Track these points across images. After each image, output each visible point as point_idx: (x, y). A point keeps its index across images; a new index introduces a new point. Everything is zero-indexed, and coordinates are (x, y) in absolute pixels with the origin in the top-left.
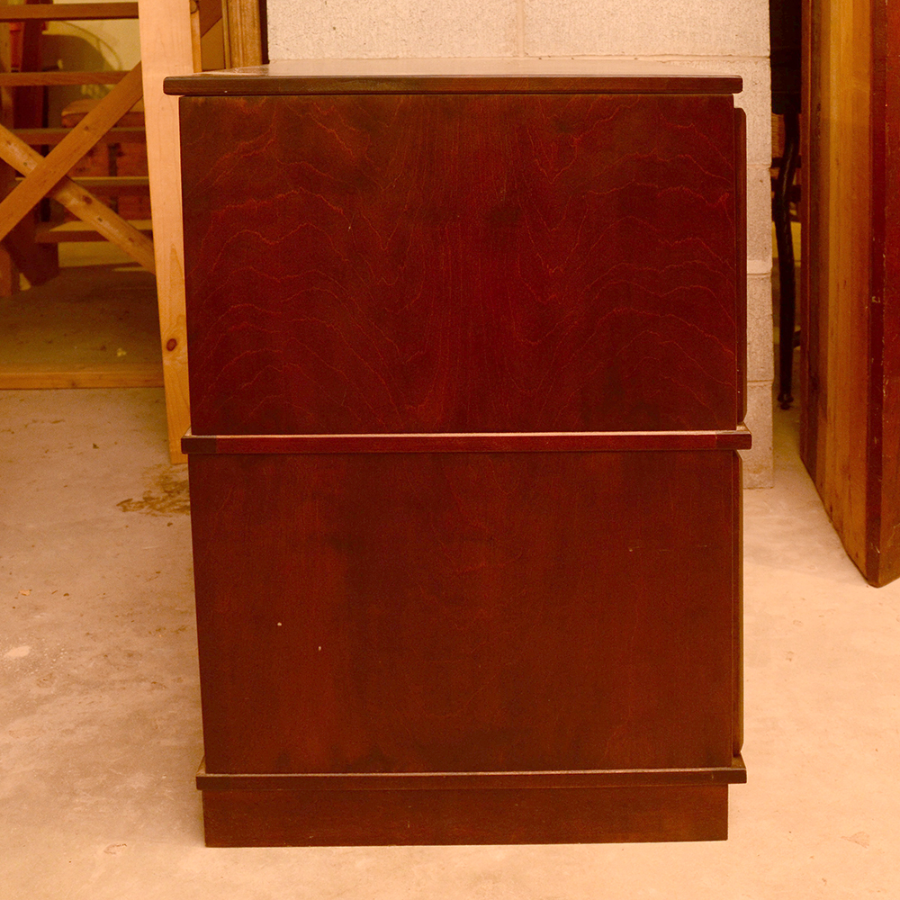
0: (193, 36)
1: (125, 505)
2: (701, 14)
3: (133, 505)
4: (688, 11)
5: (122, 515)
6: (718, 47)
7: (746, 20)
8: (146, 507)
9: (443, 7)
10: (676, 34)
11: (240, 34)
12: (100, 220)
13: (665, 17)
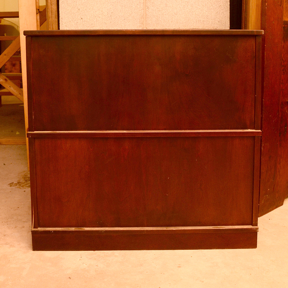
0: (37, 22)
1: (11, 184)
2: (206, 14)
3: (14, 185)
4: (202, 13)
5: (10, 188)
6: (212, 26)
7: (222, 16)
8: (18, 185)
9: (119, 11)
10: (198, 21)
11: (51, 21)
12: (10, 87)
13: (194, 15)
